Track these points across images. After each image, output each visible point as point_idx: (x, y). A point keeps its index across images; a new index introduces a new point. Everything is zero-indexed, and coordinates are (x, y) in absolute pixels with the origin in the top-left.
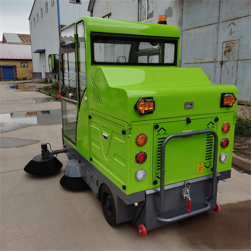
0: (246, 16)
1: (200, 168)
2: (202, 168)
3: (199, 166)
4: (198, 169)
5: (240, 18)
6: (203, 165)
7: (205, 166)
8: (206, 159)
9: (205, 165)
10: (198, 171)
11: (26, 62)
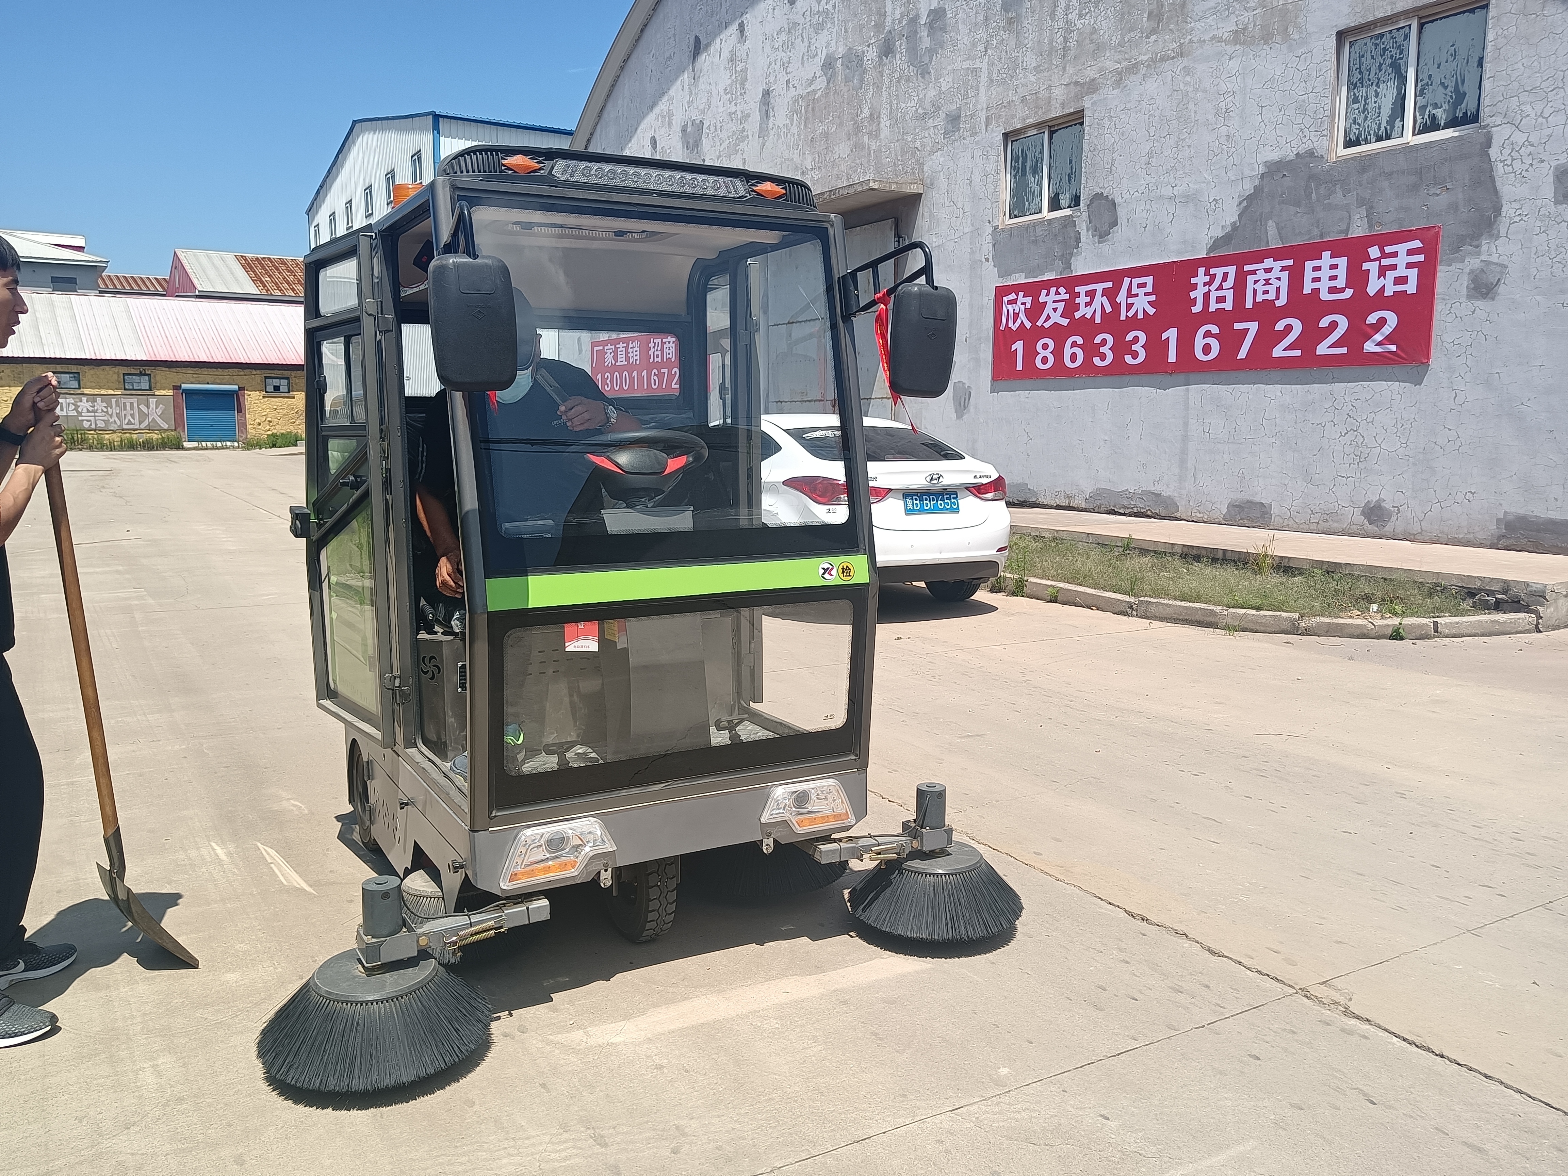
11: (286, 373)
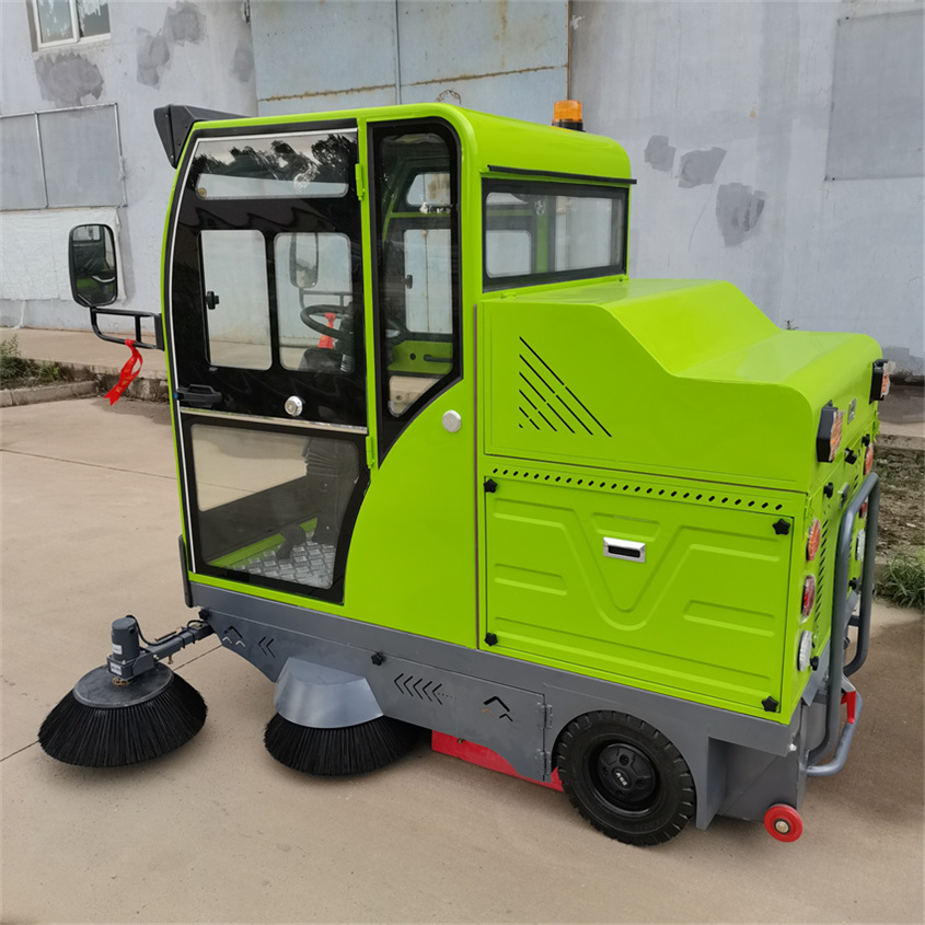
0: (493, 75)
5: (475, 77)
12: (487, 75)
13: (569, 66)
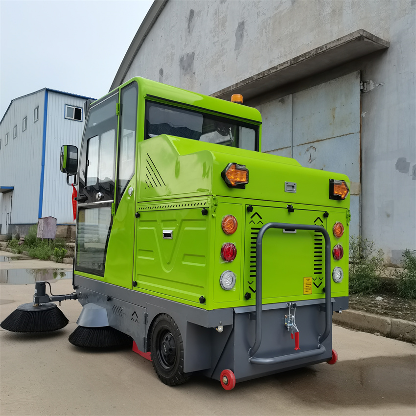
0: (329, 139)
1: (308, 285)
2: (310, 286)
3: (306, 281)
4: (305, 287)
5: (322, 140)
6: (311, 281)
7: (314, 283)
8: (315, 273)
9: (314, 281)
10: (305, 291)
12: (327, 139)
13: (361, 132)
